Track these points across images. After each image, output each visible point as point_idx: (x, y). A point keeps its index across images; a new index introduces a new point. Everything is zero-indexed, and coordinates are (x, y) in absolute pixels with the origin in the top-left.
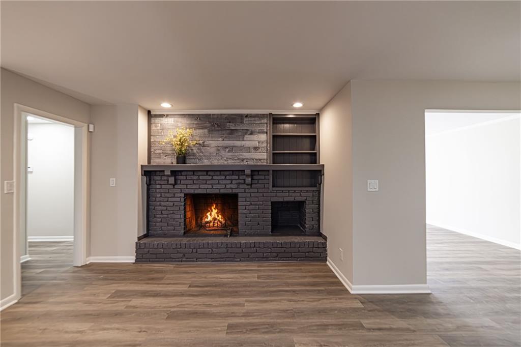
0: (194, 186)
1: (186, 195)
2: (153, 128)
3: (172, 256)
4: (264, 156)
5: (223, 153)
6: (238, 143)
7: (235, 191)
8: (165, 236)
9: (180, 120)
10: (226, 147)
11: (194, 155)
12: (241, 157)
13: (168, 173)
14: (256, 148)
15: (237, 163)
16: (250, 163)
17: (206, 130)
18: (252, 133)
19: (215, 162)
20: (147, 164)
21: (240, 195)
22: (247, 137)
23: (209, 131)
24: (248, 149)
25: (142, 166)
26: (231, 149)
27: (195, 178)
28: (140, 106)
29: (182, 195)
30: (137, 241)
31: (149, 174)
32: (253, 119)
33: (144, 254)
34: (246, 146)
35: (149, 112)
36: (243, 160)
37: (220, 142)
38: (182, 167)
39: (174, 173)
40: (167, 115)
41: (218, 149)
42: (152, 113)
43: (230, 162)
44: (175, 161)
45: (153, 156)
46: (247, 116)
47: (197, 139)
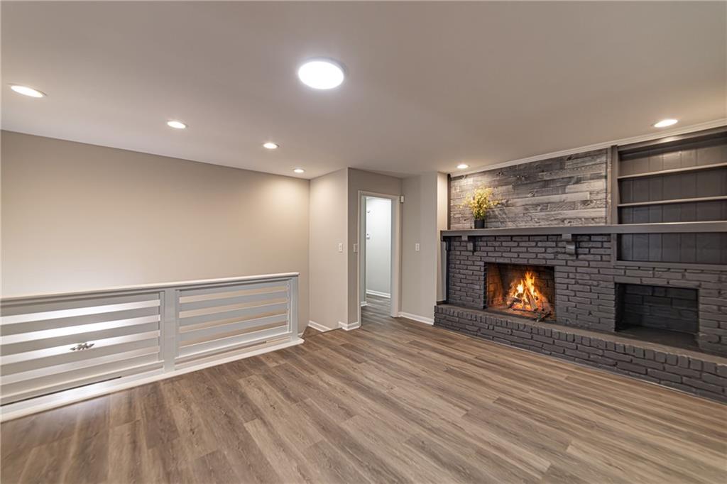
0: (496, 254)
1: (486, 264)
2: (453, 191)
3: (467, 327)
4: (602, 212)
5: (533, 213)
6: (555, 198)
7: (549, 263)
8: (463, 306)
9: (480, 178)
10: (538, 205)
11: (495, 217)
12: (560, 217)
13: (465, 238)
14: (585, 203)
15: (555, 224)
16: (574, 224)
17: (511, 186)
18: (578, 181)
19: (522, 225)
20: (446, 229)
21: (557, 269)
22: (570, 188)
23: (514, 187)
24: (572, 205)
25: (441, 231)
26: (545, 206)
27: (497, 244)
28: (439, 172)
29: (482, 264)
30: (436, 305)
31: (449, 239)
32: (579, 160)
33: (442, 319)
34: (569, 200)
35: (449, 175)
36: (563, 220)
37: (529, 199)
38: (480, 232)
39: (472, 239)
40: (467, 176)
41: (526, 208)
42: (452, 176)
43: (544, 224)
44: (473, 225)
45: (452, 221)
46: (570, 158)
47: (500, 197)
